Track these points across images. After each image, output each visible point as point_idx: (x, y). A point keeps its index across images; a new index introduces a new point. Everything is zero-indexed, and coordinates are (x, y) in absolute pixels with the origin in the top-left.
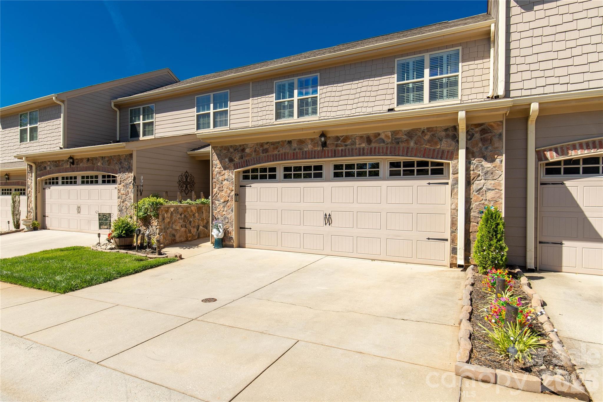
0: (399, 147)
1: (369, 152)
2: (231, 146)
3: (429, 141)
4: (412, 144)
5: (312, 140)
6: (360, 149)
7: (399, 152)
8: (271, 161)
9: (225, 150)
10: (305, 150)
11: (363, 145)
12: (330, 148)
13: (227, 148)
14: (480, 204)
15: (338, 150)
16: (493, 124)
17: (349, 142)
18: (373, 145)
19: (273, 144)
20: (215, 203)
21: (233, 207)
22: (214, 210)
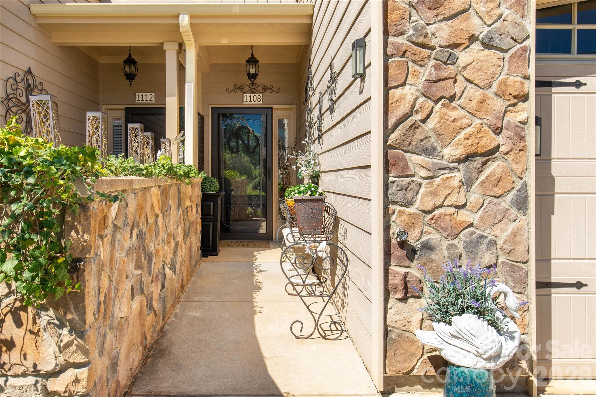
20: (406, 166)
21: (525, 184)
22: (394, 203)
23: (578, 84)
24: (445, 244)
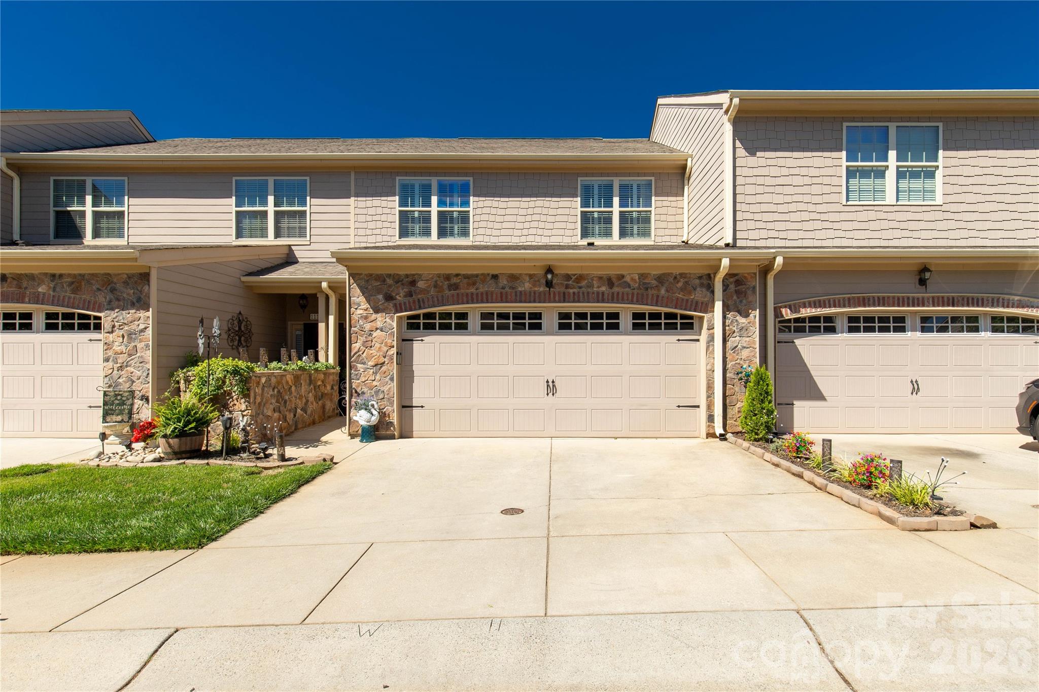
0: (647, 295)
1: (610, 297)
2: (389, 276)
3: (682, 290)
4: (663, 291)
5: (531, 276)
6: (598, 293)
7: (647, 300)
8: (463, 303)
9: (376, 280)
10: (520, 289)
11: (603, 289)
12: (557, 289)
13: (381, 278)
14: (736, 363)
15: (569, 293)
16: (746, 275)
17: (584, 283)
18: (616, 289)
19: (467, 277)
20: (357, 368)
21: (393, 373)
22: (354, 379)
23: (422, 340)
24: (369, 392)
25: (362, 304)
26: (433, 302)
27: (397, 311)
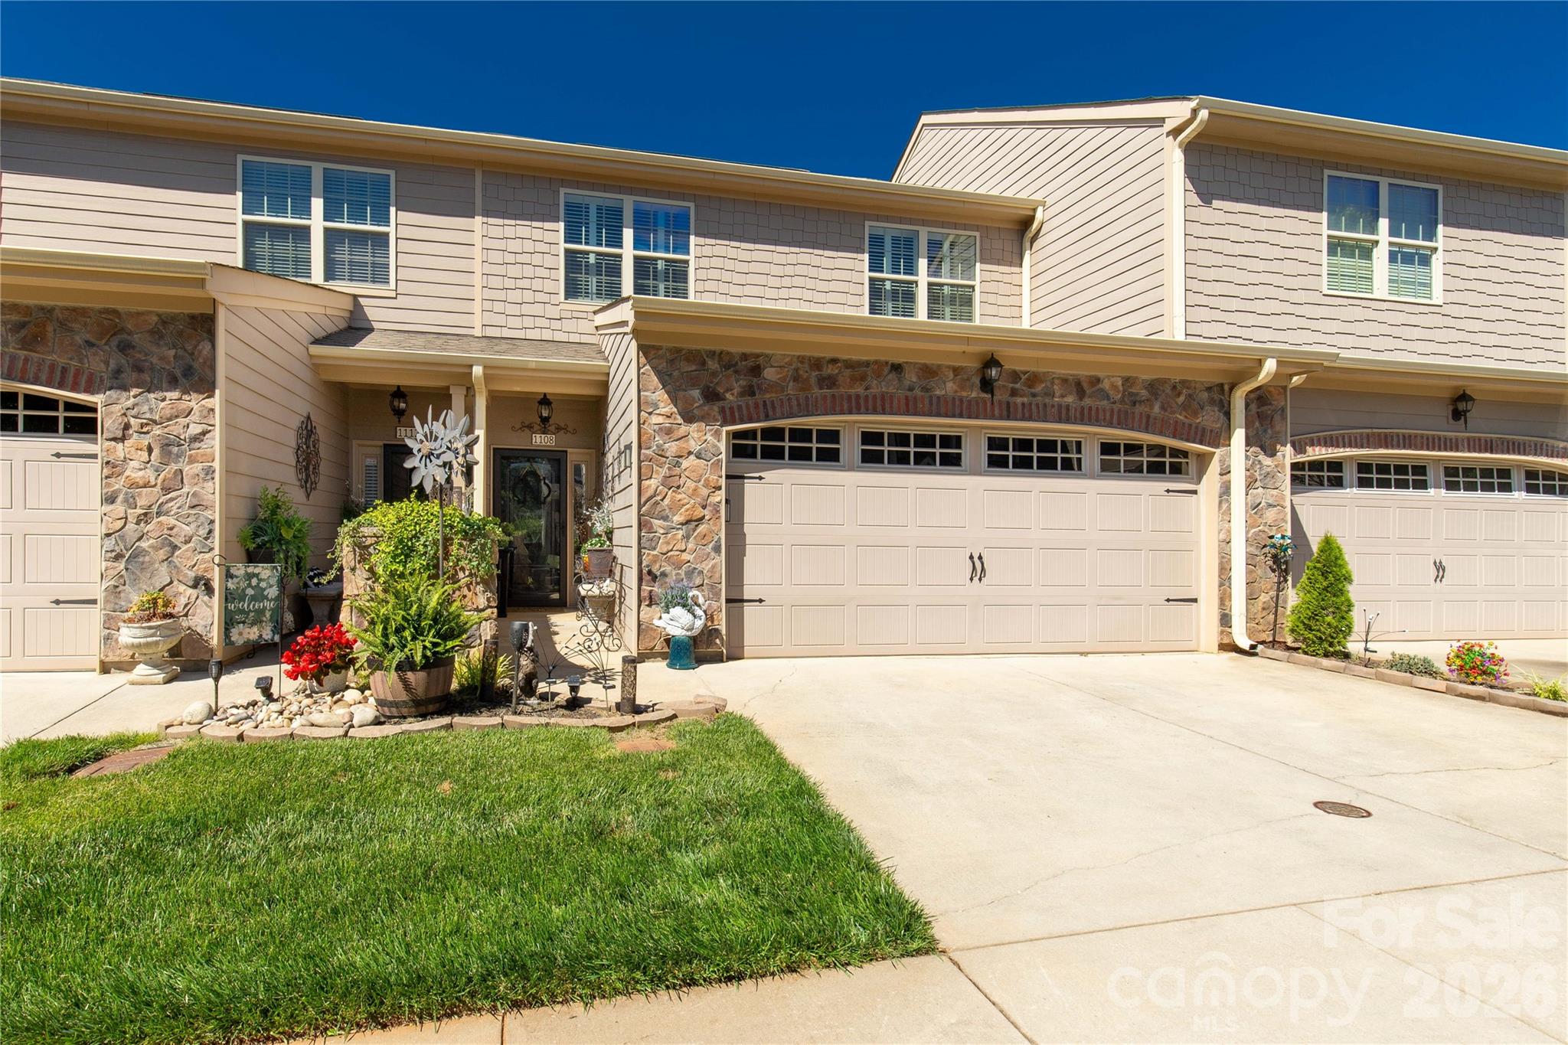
0: (1134, 413)
1: (1078, 415)
2: (712, 354)
3: (1185, 407)
4: (1157, 409)
5: (956, 371)
6: (1060, 406)
7: (1133, 422)
9: (688, 360)
10: (938, 392)
11: (1070, 399)
12: (1001, 396)
13: (698, 358)
14: (1260, 531)
15: (1015, 404)
16: (1272, 389)
17: (1039, 388)
18: (1087, 402)
19: (850, 365)
20: (652, 527)
21: (720, 538)
22: (645, 548)
23: (760, 478)
24: (674, 573)
25: (662, 405)
26: (791, 407)
27: (725, 423)
